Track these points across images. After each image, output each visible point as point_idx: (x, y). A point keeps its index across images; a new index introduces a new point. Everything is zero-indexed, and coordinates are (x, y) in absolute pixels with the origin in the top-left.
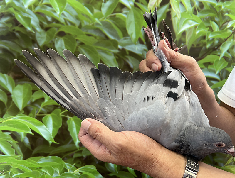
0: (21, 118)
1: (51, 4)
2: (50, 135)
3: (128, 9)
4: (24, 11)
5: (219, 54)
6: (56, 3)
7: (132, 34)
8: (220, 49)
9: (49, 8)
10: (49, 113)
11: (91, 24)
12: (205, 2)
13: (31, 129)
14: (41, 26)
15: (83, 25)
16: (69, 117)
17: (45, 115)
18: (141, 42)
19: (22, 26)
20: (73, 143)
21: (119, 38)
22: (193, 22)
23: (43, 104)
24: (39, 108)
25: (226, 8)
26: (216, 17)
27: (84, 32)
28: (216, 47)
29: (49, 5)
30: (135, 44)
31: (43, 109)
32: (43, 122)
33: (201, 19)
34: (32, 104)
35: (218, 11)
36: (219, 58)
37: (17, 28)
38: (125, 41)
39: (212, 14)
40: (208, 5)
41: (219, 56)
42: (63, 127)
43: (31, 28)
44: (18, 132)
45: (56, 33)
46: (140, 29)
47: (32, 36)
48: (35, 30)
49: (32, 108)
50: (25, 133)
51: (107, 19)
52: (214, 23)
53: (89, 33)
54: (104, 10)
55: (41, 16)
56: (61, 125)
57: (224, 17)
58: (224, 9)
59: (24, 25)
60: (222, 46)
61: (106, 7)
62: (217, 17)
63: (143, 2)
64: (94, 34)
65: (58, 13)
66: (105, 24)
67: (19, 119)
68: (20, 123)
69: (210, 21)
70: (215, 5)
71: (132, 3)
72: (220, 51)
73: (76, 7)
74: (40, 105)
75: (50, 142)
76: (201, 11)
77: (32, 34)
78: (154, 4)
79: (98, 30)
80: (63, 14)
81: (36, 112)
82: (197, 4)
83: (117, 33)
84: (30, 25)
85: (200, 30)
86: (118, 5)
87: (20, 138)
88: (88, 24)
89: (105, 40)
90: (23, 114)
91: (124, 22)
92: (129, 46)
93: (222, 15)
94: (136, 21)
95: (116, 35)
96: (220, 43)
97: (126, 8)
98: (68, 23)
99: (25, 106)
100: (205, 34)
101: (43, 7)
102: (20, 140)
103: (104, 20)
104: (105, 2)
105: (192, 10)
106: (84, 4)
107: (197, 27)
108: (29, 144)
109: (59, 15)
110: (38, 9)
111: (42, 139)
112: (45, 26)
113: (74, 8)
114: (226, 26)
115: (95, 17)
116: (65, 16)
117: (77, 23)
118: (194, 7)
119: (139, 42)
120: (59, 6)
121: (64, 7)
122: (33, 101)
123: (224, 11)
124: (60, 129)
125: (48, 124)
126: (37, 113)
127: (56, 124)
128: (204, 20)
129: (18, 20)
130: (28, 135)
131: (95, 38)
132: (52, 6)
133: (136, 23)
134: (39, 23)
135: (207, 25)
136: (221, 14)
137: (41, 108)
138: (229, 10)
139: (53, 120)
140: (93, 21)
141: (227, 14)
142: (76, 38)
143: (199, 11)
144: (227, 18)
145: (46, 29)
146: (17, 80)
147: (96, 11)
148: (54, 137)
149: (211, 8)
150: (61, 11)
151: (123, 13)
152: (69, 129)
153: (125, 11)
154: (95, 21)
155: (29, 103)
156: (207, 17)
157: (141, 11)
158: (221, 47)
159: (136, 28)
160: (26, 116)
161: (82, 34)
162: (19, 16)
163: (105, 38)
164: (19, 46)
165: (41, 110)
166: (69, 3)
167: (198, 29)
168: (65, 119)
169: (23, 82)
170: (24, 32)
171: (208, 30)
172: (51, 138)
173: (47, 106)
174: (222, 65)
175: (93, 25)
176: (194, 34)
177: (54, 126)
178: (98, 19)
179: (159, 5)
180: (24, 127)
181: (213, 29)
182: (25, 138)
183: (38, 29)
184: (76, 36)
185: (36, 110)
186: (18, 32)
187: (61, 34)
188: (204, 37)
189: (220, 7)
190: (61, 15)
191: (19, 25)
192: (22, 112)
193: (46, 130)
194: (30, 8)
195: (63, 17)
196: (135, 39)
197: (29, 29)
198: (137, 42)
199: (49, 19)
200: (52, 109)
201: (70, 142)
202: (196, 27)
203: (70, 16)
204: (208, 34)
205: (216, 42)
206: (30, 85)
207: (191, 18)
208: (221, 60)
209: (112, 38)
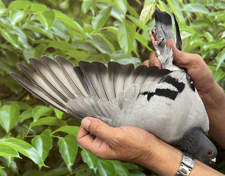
0: (8, 141)
1: (39, 20)
2: (40, 158)
3: (120, 22)
4: (11, 29)
5: (215, 64)
6: (44, 19)
7: (124, 48)
8: (216, 60)
9: (37, 24)
10: (38, 134)
11: (81, 39)
12: (197, 13)
13: (18, 152)
14: (29, 42)
15: (73, 40)
16: (60, 138)
17: (34, 136)
18: (134, 55)
19: (9, 44)
20: (65, 166)
21: (111, 52)
22: (187, 33)
23: (32, 125)
24: (28, 129)
25: (219, 18)
26: (209, 27)
27: (75, 47)
28: (212, 58)
29: (37, 22)
30: (128, 57)
31: (32, 130)
32: (32, 145)
33: (195, 30)
34: (20, 125)
35: (211, 21)
36: (216, 69)
37: (4, 46)
38: (118, 55)
39: (205, 25)
40: (201, 15)
41: (216, 66)
42: (54, 149)
43: (19, 45)
44: (4, 157)
45: (45, 50)
46: (133, 42)
47: (19, 53)
48: (22, 47)
49: (19, 130)
50: (12, 157)
51: (98, 33)
52: (208, 34)
53: (79, 48)
54: (94, 24)
55: (29, 32)
56: (52, 146)
57: (218, 27)
58: (218, 19)
59: (11, 43)
60: (219, 56)
61: (96, 20)
62: (211, 27)
63: (134, 15)
64: (85, 49)
65: (47, 29)
66: (96, 38)
67: (5, 142)
68: (7, 146)
69: (204, 32)
70: (207, 15)
71: (123, 16)
72: (217, 61)
73: (65, 22)
74: (29, 126)
75: (40, 166)
76: (194, 22)
77: (19, 51)
78: (146, 16)
79: (89, 45)
80: (52, 29)
81: (24, 133)
82: (189, 15)
83: (109, 47)
84: (17, 42)
85: (194, 40)
86: (108, 19)
87: (7, 164)
88: (78, 39)
89: (96, 54)
90: (10, 136)
91: (116, 36)
92: (122, 60)
93: (216, 25)
94: (128, 34)
95: (108, 49)
96: (216, 53)
97: (117, 21)
98: (57, 38)
99: (12, 128)
100: (200, 44)
101: (30, 23)
102: (6, 165)
103: (95, 34)
104: (95, 16)
105: (185, 21)
106: (73, 19)
107: (191, 38)
108: (16, 169)
109: (48, 31)
110: (25, 26)
111: (31, 163)
112: (33, 43)
113: (63, 23)
114: (220, 36)
115: (86, 31)
116: (54, 31)
117: (67, 38)
118: (186, 18)
119: (132, 55)
120: (48, 22)
121: (52, 23)
122: (21, 121)
123: (218, 20)
124: (50, 151)
125: (37, 146)
126: (25, 135)
127: (46, 145)
128: (197, 31)
129: (5, 38)
130: (16, 160)
131: (87, 52)
132: (41, 22)
133: (128, 36)
134: (27, 40)
135: (202, 35)
136: (214, 24)
137: (30, 129)
138: (222, 19)
139: (43, 142)
140: (83, 36)
141: (221, 24)
142: (66, 54)
143: (192, 22)
144: (221, 28)
145: (35, 46)
146: (4, 100)
147: (86, 25)
148: (44, 160)
149: (204, 19)
150: (49, 26)
151: (114, 27)
152: (60, 151)
153: (116, 24)
154: (85, 35)
155: (16, 124)
156: (201, 28)
157: (133, 24)
158: (217, 58)
159: (129, 42)
160: (13, 138)
161: (73, 49)
162: (6, 33)
163: (96, 52)
164: (6, 64)
165: (30, 131)
166: (57, 18)
167: (193, 40)
168: (55, 140)
169: (11, 102)
170: (10, 50)
171: (203, 41)
172: (41, 162)
173: (37, 126)
174: (219, 76)
175: (84, 39)
176: (189, 45)
177: (44, 148)
178: (89, 33)
179: (151, 17)
180: (12, 151)
181: (207, 39)
182: (12, 163)
183: (26, 46)
184: (66, 51)
185: (25, 131)
186: (5, 49)
187: (51, 50)
188: (199, 48)
189: (213, 17)
190: (49, 31)
191: (6, 43)
192: (9, 134)
193: (36, 153)
194: (17, 25)
195: (52, 32)
196: (128, 53)
197: (16, 46)
198: (130, 55)
199: (38, 35)
200: (41, 129)
201: (62, 165)
202: (189, 38)
203: (59, 32)
204: (203, 45)
205: (212, 52)
206: (17, 105)
207: (184, 29)
208: (218, 71)
209: (103, 52)
